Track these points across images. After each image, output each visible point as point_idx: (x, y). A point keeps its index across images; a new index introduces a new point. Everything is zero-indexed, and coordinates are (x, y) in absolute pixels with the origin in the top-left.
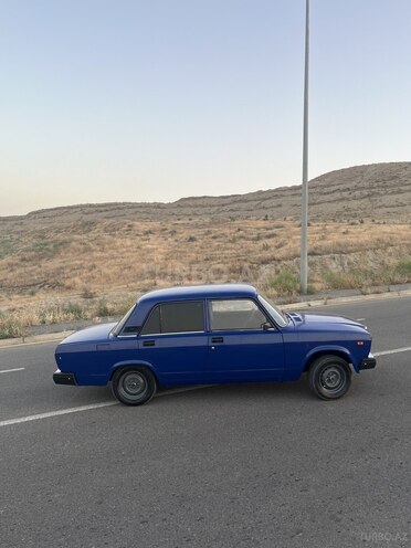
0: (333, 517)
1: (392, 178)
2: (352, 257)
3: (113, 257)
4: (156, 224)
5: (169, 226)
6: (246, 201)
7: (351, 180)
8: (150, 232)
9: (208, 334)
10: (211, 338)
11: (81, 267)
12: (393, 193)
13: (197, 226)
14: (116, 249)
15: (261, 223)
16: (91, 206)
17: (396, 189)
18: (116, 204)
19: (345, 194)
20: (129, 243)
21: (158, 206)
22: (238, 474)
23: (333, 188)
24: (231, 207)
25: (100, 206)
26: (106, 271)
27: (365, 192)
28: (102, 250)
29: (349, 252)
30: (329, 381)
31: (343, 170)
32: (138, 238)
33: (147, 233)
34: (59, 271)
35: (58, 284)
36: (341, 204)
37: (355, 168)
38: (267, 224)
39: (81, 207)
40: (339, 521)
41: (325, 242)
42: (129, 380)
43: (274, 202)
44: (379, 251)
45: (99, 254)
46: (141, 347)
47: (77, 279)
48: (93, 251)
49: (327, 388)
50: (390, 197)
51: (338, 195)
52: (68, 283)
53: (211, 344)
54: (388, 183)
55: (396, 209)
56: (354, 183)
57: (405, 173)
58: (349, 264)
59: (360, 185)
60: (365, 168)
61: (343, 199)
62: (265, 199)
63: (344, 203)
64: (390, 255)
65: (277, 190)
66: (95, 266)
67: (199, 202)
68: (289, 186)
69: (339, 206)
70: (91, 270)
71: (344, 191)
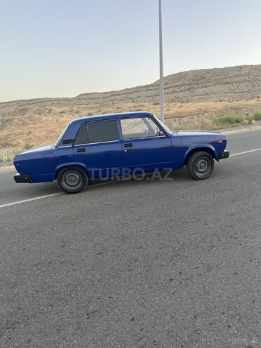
0: (231, 237)
1: (202, 79)
2: (185, 120)
3: (41, 127)
4: (66, 108)
5: (75, 109)
6: (119, 95)
7: (179, 80)
8: (63, 112)
9: (121, 142)
10: (123, 144)
11: (22, 133)
12: (202, 87)
13: (92, 108)
14: (43, 122)
15: (130, 105)
16: (23, 101)
17: (204, 85)
18: (39, 99)
19: (176, 89)
20: (50, 119)
21: (66, 99)
22: (157, 221)
23: (169, 86)
24: (111, 98)
25: (29, 101)
26: (38, 135)
27: (187, 87)
28: (34, 124)
29: (184, 117)
30: (201, 168)
31: (174, 75)
32: (56, 116)
33: (61, 113)
34: (8, 136)
35: (8, 144)
36: (174, 95)
37: (181, 73)
38: (134, 104)
39: (17, 102)
40: (236, 238)
41: (170, 112)
42: (69, 177)
43: (136, 95)
44: (200, 116)
45: (32, 126)
46: (76, 153)
47: (20, 140)
48: (28, 124)
49: (199, 172)
50: (201, 89)
51: (172, 89)
52: (14, 143)
53: (124, 148)
54: (199, 82)
55: (204, 97)
56: (181, 82)
57: (209, 75)
58: (184, 123)
59: (184, 83)
60: (187, 73)
61: (174, 92)
62: (130, 93)
63: (175, 94)
64: (206, 118)
65: (137, 88)
66: (31, 132)
67: (91, 96)
68: (144, 85)
69: (173, 96)
70: (28, 135)
71: (175, 87)
